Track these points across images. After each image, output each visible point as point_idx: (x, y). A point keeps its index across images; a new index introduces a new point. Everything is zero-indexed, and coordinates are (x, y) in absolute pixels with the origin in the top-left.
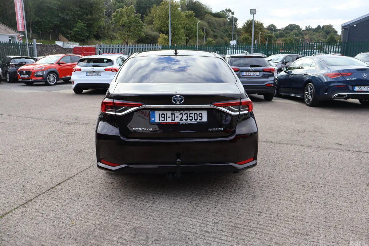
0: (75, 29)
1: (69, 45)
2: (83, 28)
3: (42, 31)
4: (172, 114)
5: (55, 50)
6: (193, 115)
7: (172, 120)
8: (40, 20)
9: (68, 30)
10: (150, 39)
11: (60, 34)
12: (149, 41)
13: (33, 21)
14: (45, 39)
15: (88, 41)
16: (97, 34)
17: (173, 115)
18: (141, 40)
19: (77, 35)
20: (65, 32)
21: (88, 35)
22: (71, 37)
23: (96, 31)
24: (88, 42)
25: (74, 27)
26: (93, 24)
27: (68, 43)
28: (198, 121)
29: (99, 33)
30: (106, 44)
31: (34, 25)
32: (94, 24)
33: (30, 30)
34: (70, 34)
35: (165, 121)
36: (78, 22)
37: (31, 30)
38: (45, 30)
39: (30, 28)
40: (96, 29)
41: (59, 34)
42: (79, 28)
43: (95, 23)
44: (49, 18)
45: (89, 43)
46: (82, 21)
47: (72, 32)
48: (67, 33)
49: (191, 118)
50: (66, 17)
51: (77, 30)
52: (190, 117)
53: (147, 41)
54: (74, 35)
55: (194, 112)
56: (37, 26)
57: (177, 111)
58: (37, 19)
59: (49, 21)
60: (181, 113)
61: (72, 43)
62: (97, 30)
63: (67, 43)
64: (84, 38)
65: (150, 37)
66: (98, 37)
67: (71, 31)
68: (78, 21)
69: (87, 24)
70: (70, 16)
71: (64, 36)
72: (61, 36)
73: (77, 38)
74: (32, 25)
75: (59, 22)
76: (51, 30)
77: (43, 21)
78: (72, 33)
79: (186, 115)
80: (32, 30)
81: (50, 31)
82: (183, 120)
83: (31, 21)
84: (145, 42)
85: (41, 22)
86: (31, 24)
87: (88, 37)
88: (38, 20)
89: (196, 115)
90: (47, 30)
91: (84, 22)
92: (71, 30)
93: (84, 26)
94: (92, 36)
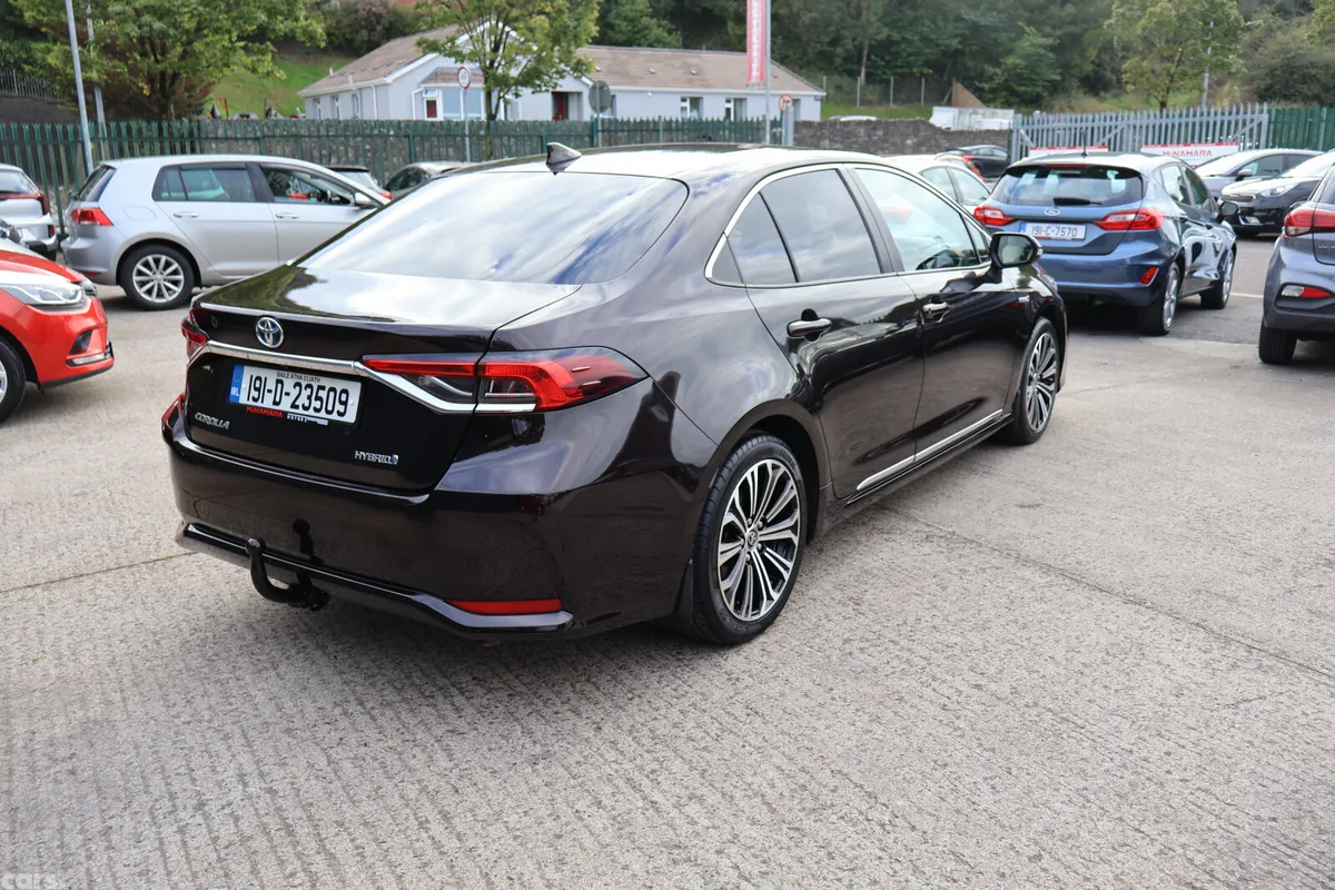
0: (1010, 60)
1: (979, 118)
2: (1042, 56)
3: (895, 74)
4: (279, 381)
5: (915, 140)
6: (323, 394)
7: (275, 403)
8: (896, 36)
9: (986, 66)
10: (1318, 80)
11: (958, 80)
12: (1315, 89)
13: (874, 43)
14: (904, 102)
15: (1055, 102)
16: (1096, 72)
17: (280, 386)
18: (1277, 87)
19: (1014, 81)
20: (973, 74)
21: (1058, 78)
22: (992, 91)
23: (1093, 62)
24: (1053, 106)
25: (1009, 52)
26: (1082, 35)
27: (976, 113)
28: (334, 417)
29: (1105, 69)
30: (1124, 108)
31: (876, 55)
32: (1086, 36)
33: (859, 75)
34: (991, 79)
35: (259, 404)
36: (1024, 32)
37: (863, 75)
38: (906, 70)
39: (861, 65)
40: (1092, 53)
41: (954, 80)
42: (1027, 57)
43: (1092, 32)
44: (925, 29)
45: (1057, 107)
46: (1039, 30)
47: (998, 71)
48: (981, 76)
49: (318, 404)
50: (983, 21)
51: (1018, 61)
52: (318, 398)
53: (1305, 89)
54: (1006, 80)
55: (328, 383)
56: (883, 59)
57: (290, 374)
58: (885, 32)
59: (925, 39)
60: (298, 381)
61: (989, 111)
62: (1098, 56)
63: (971, 111)
64: (1039, 90)
65: (1321, 74)
66: (1096, 85)
67: (994, 67)
68: (1027, 29)
69: (1060, 37)
70: (1000, 12)
71: (967, 88)
72: (958, 89)
73: (1014, 93)
74: (869, 58)
75: (959, 39)
76: (926, 70)
77: (904, 39)
78: (997, 75)
79: (309, 390)
80: (867, 74)
81: (922, 74)
82: (297, 407)
83: (866, 43)
84: (1293, 95)
85: (898, 43)
86: (865, 52)
87: (1055, 88)
88: (889, 36)
89: (332, 394)
90: (915, 70)
91: (1048, 29)
92: (997, 64)
93: (1045, 47)
94: (1075, 83)
